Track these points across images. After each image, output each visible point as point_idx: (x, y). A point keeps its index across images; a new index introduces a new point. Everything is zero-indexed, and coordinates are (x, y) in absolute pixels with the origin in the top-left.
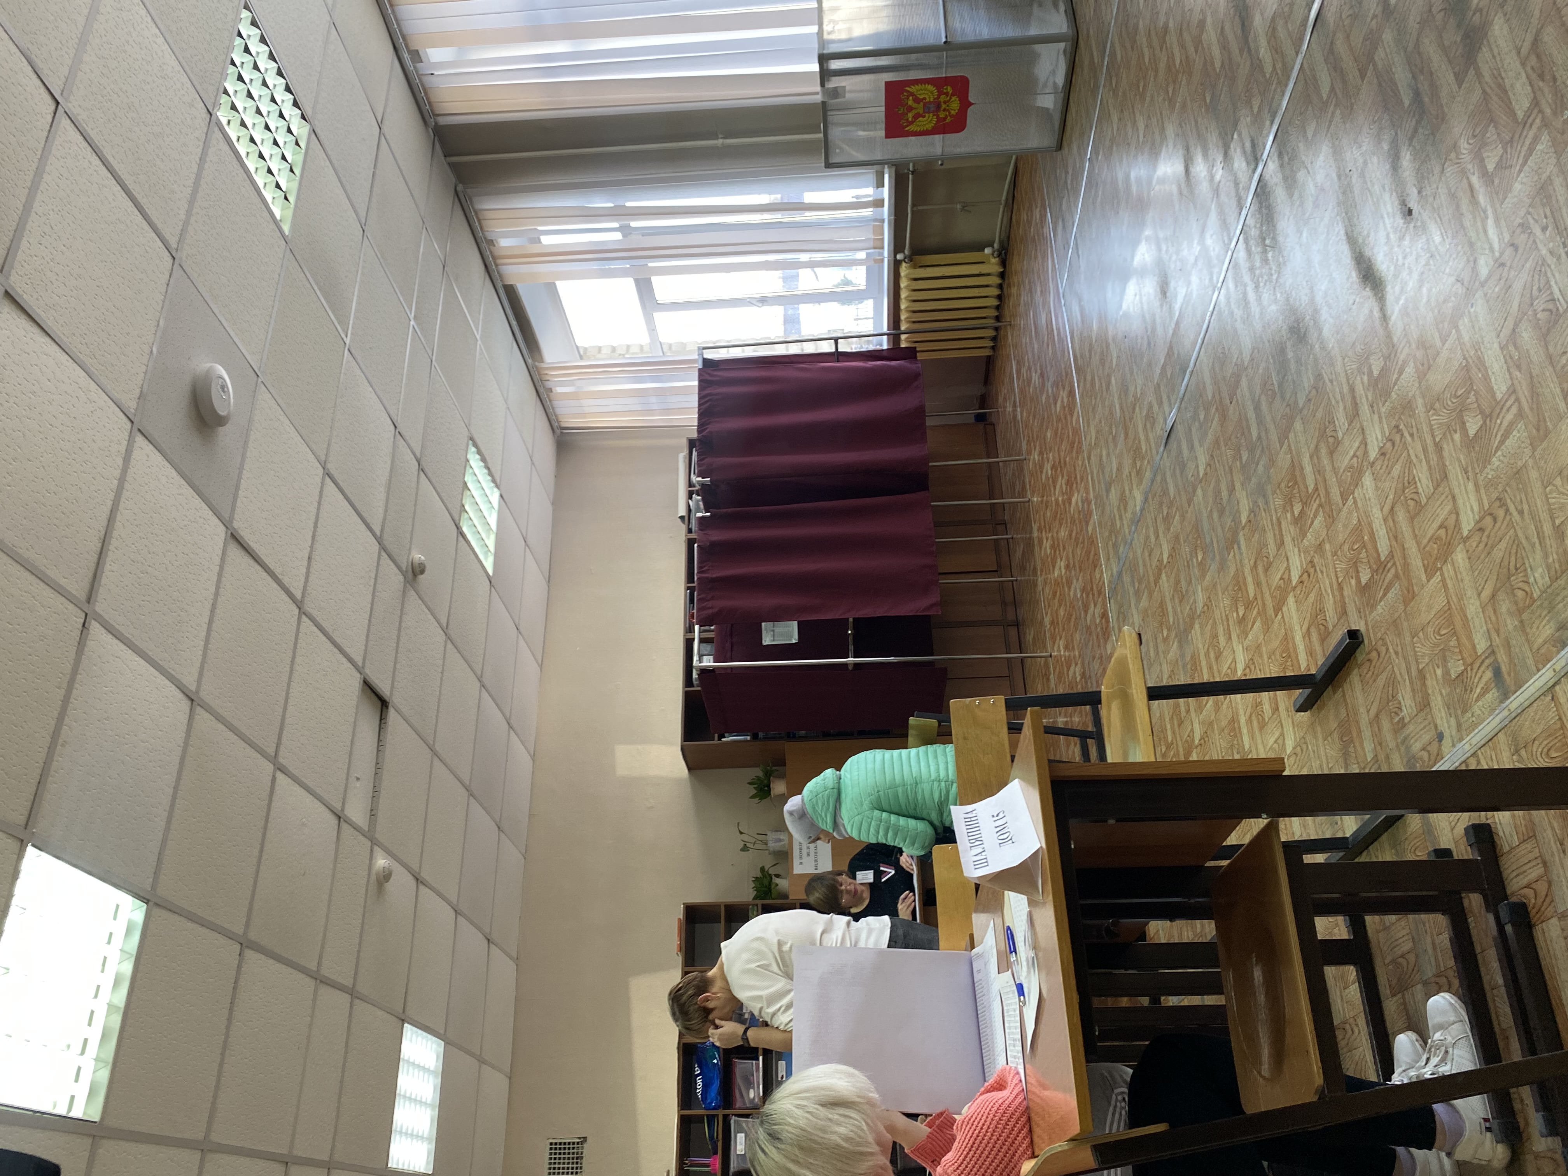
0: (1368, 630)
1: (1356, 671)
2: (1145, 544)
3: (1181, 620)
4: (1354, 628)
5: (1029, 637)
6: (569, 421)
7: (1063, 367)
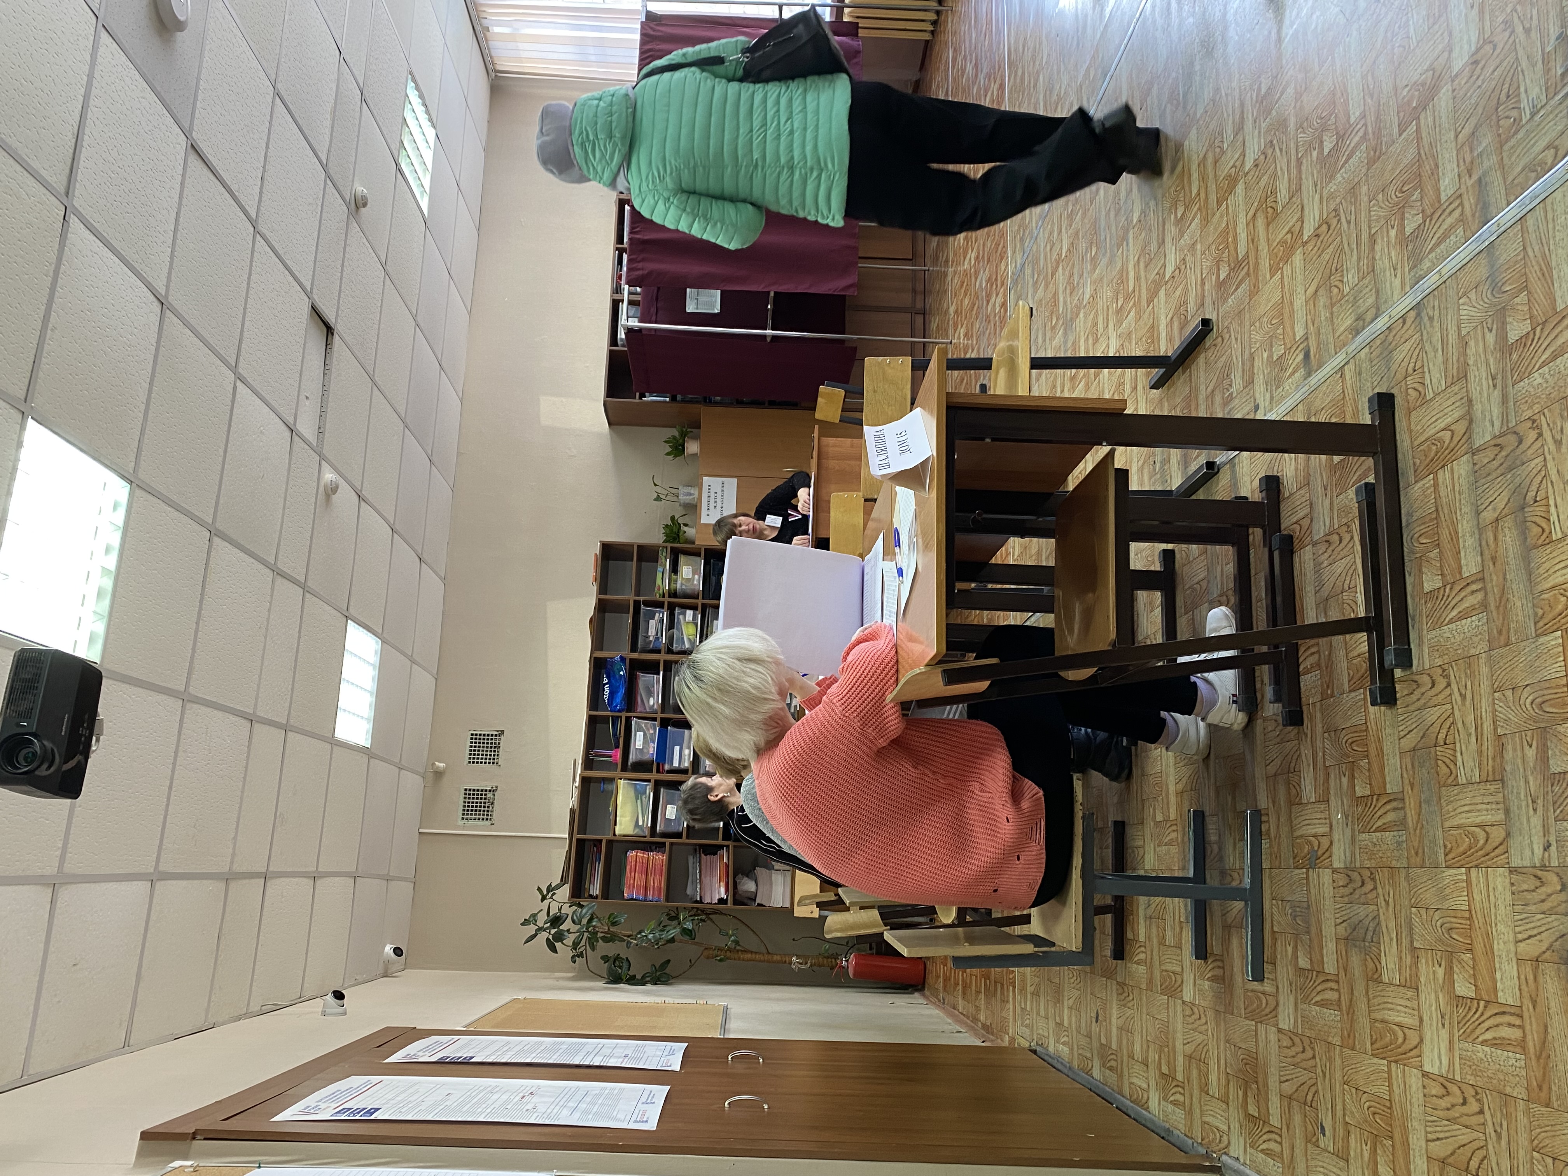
0: (1218, 319)
1: (1203, 355)
2: (1049, 237)
3: (1069, 310)
4: (1207, 317)
5: (934, 326)
6: (504, 64)
7: (997, 59)
